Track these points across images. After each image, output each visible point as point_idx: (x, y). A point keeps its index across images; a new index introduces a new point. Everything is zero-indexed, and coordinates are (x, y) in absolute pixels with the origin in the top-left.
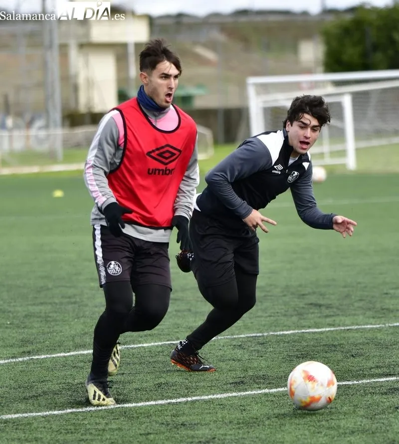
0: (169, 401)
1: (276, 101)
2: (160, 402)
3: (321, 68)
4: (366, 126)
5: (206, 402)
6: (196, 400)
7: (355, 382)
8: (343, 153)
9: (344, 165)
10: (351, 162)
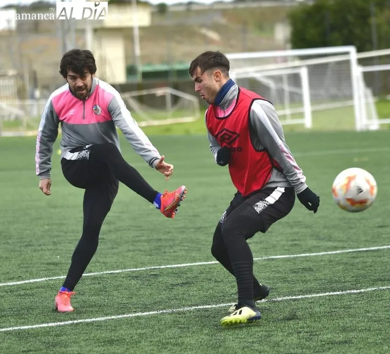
0: (59, 323)
1: (247, 73)
2: (51, 324)
3: (289, 45)
4: (322, 92)
5: (88, 324)
6: (81, 323)
7: (214, 306)
8: (301, 115)
9: (302, 125)
10: (308, 122)
